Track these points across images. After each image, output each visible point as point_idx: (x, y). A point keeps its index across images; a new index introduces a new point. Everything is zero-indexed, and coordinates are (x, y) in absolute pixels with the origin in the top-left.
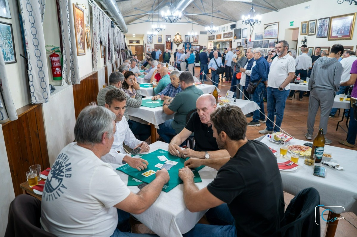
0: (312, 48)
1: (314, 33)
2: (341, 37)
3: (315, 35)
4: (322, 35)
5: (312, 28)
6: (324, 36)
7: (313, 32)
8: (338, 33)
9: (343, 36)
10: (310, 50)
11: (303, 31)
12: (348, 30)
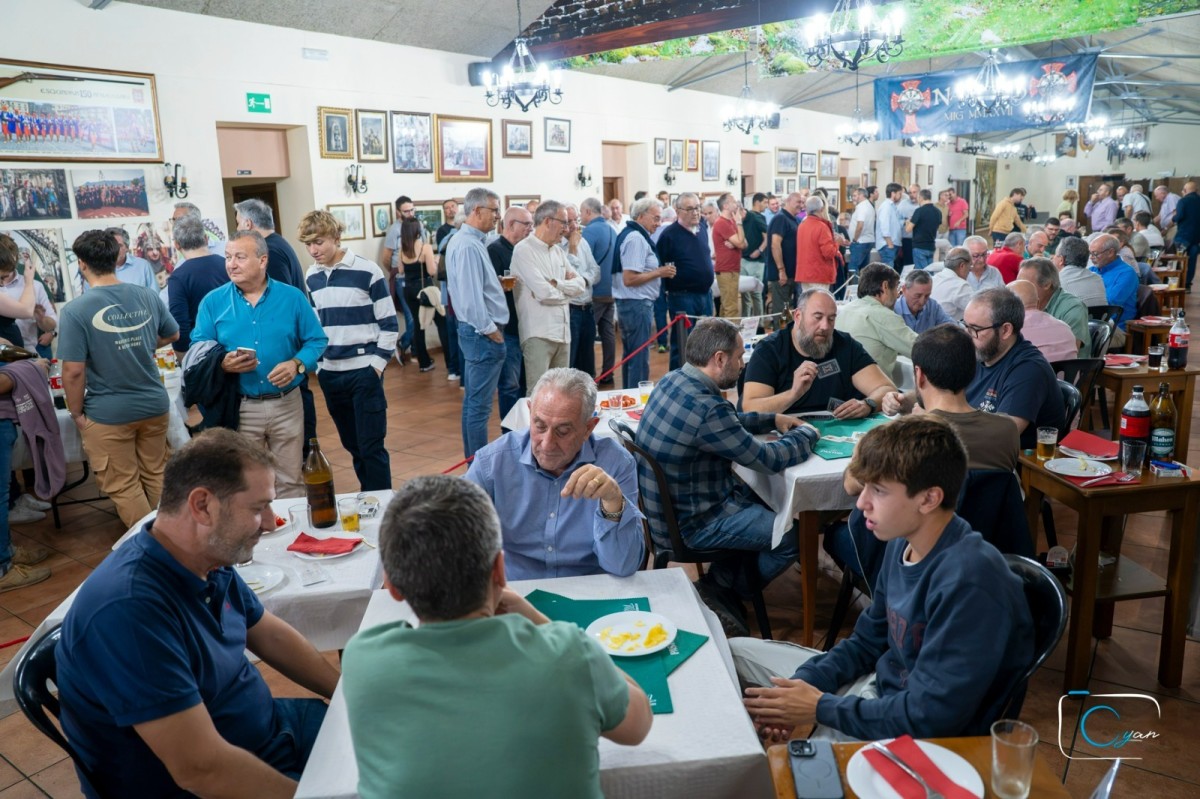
0: (388, 207)
1: (382, 157)
2: (468, 173)
3: (386, 161)
4: (414, 164)
5: (372, 138)
6: (421, 168)
7: (380, 153)
8: (457, 163)
9: (472, 173)
10: (380, 212)
11: (333, 142)
12: (481, 157)
